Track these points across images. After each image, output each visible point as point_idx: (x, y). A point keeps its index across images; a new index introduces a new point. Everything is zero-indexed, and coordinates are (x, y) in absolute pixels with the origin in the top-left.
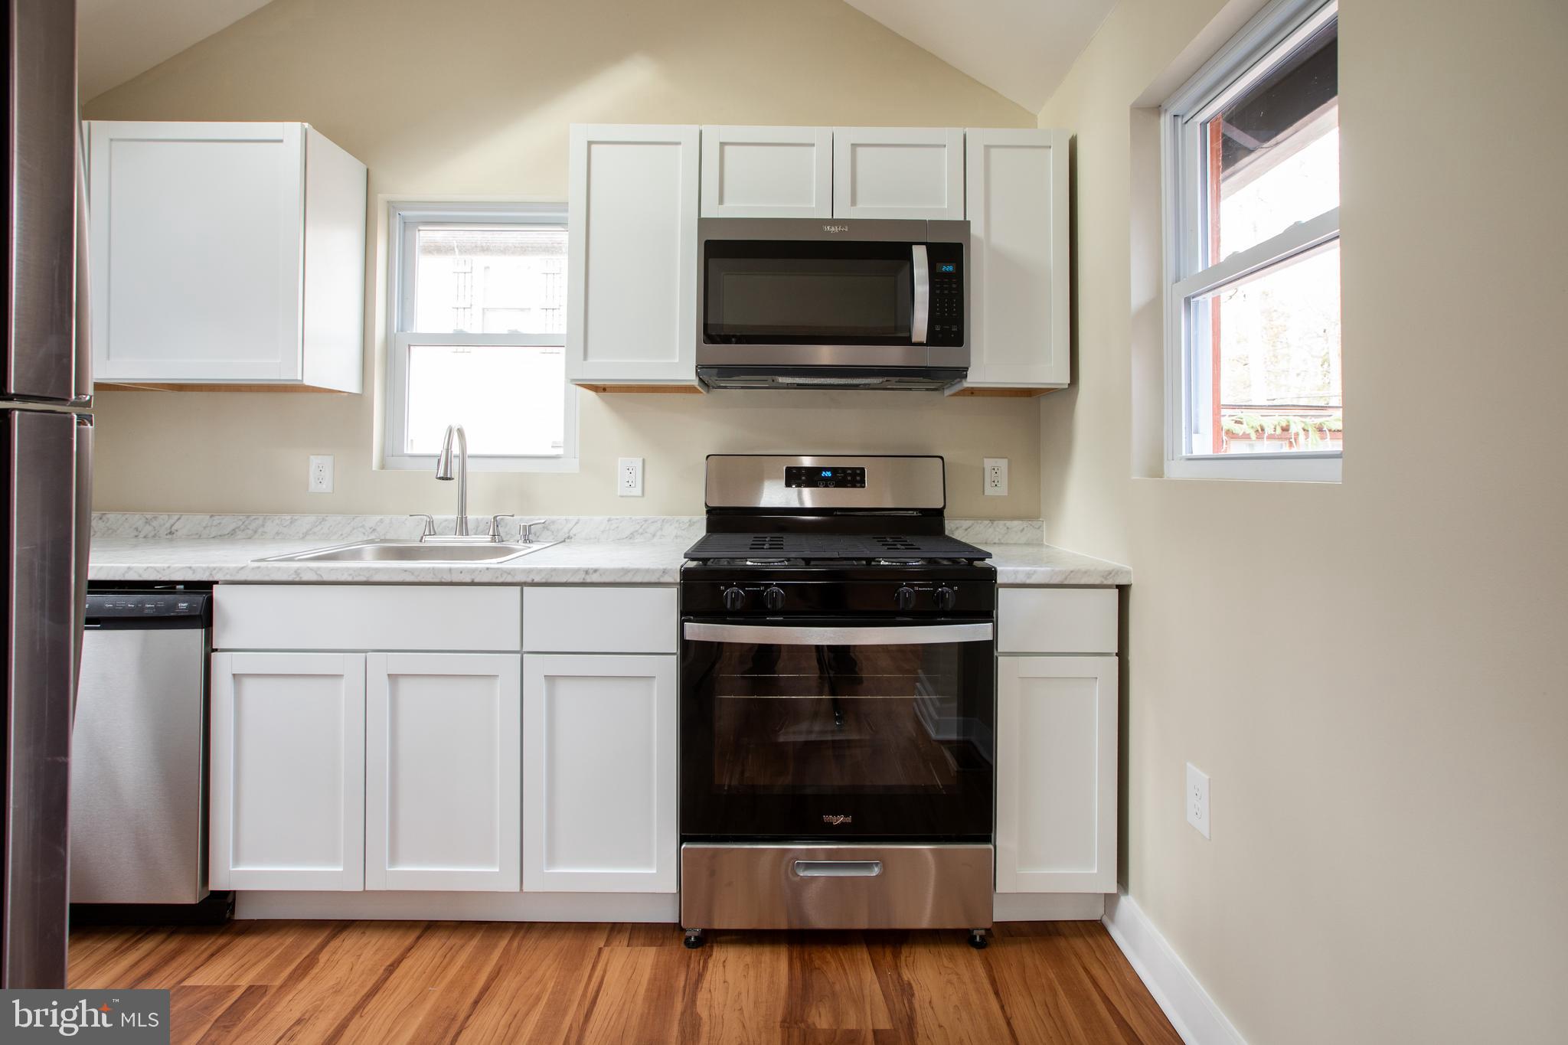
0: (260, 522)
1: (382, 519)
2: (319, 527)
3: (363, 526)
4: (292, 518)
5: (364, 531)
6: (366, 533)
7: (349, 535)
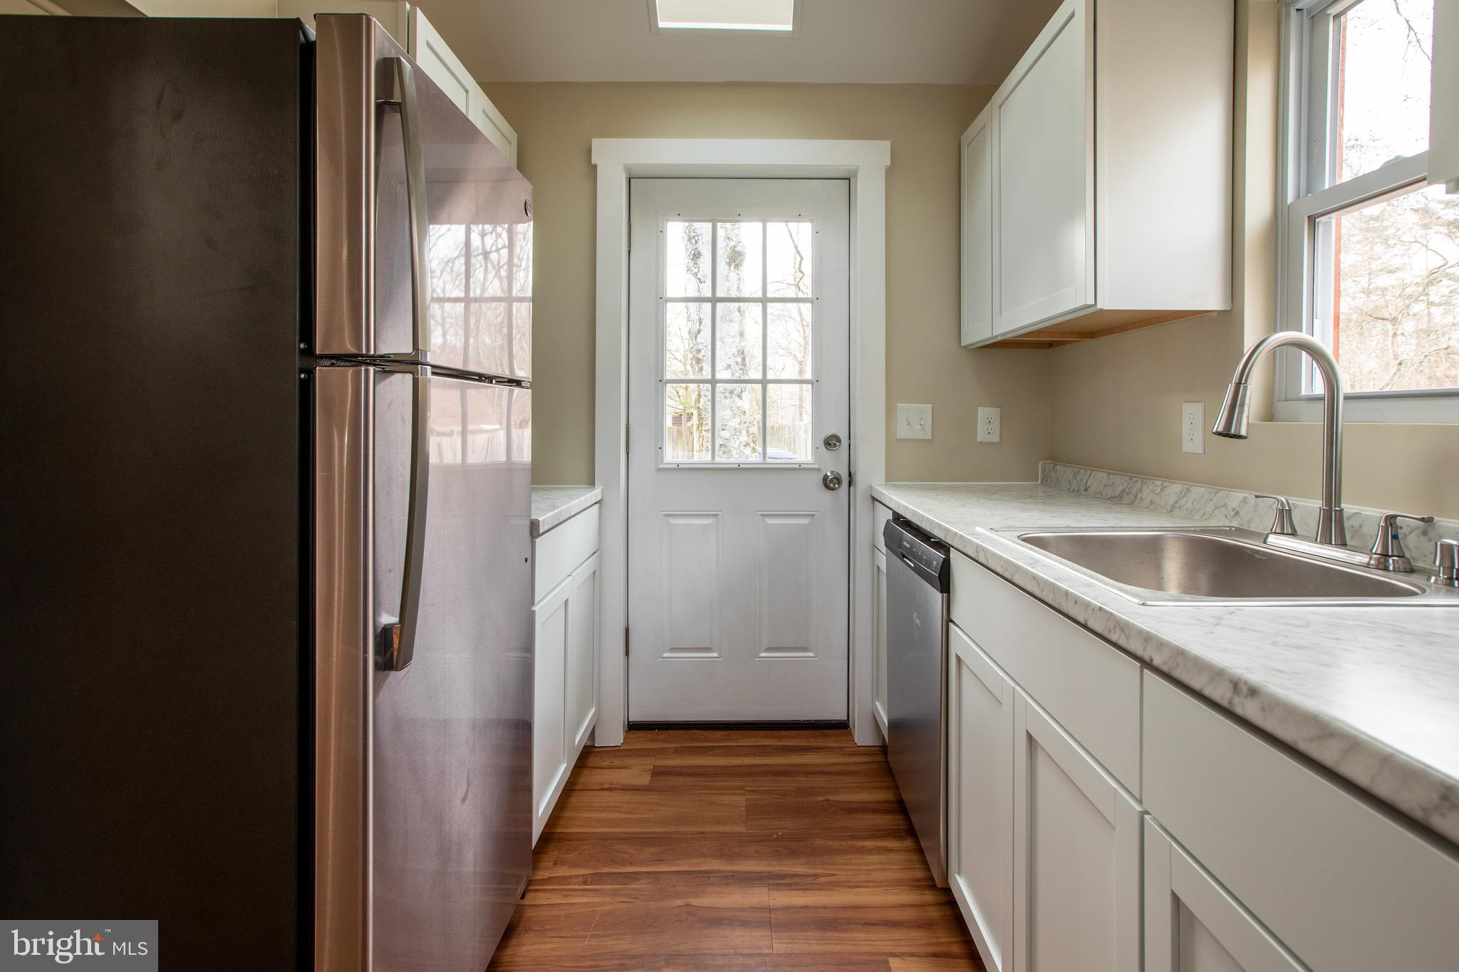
0: (1138, 485)
1: (1245, 498)
2: (1184, 500)
3: (1225, 506)
4: (1162, 484)
5: (1227, 513)
6: (1229, 517)
7: (1211, 516)
